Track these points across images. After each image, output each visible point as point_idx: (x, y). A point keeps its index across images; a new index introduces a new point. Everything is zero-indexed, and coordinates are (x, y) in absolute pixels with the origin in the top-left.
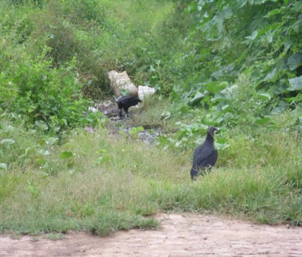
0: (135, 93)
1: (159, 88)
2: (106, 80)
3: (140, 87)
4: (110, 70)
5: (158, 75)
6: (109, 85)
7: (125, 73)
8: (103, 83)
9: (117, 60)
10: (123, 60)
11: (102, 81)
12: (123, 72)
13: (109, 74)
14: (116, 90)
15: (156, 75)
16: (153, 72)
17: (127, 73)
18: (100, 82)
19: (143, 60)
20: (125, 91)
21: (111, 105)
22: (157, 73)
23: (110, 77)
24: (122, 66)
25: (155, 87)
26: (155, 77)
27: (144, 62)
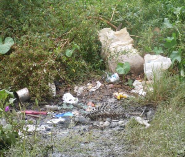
0: (139, 66)
1: (179, 59)
2: (94, 45)
3: (147, 56)
4: (102, 27)
5: (177, 35)
6: (99, 52)
7: (124, 30)
8: (90, 49)
9: (114, 9)
10: (124, 9)
11: (87, 48)
12: (122, 29)
13: (101, 34)
14: (109, 61)
15: (174, 34)
16: (169, 29)
17: (128, 30)
18: (85, 50)
19: (153, 7)
20: (122, 65)
21: (99, 90)
22: (175, 31)
23: (102, 39)
24: (121, 19)
25: (172, 56)
26: (173, 38)
27: (155, 11)
